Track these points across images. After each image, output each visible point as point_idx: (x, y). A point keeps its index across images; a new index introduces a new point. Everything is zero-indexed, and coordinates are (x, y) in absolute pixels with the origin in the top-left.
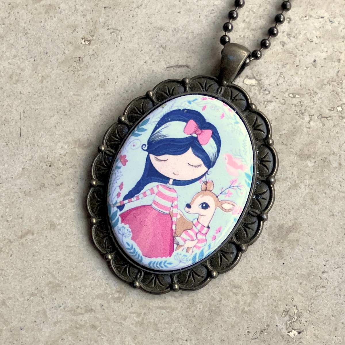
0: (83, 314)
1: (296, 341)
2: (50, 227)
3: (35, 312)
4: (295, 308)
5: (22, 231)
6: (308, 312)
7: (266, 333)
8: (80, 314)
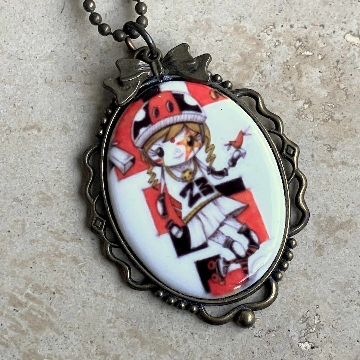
0: (68, 242)
1: (305, 355)
2: (62, 130)
3: (13, 221)
4: (317, 317)
5: (27, 123)
6: (331, 327)
7: (273, 335)
8: (64, 240)
